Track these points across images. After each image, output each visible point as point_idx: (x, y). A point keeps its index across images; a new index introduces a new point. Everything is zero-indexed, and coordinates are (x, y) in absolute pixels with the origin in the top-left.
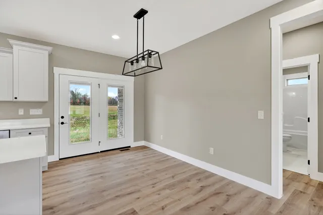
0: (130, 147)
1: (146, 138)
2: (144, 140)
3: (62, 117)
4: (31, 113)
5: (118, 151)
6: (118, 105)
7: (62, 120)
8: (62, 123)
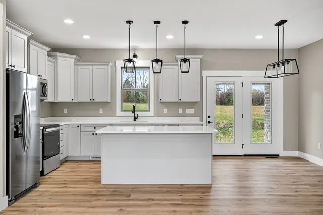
0: (278, 156)
1: (301, 147)
2: (299, 150)
3: (209, 117)
4: (187, 112)
5: (264, 158)
6: (266, 105)
7: (209, 119)
8: (209, 122)
